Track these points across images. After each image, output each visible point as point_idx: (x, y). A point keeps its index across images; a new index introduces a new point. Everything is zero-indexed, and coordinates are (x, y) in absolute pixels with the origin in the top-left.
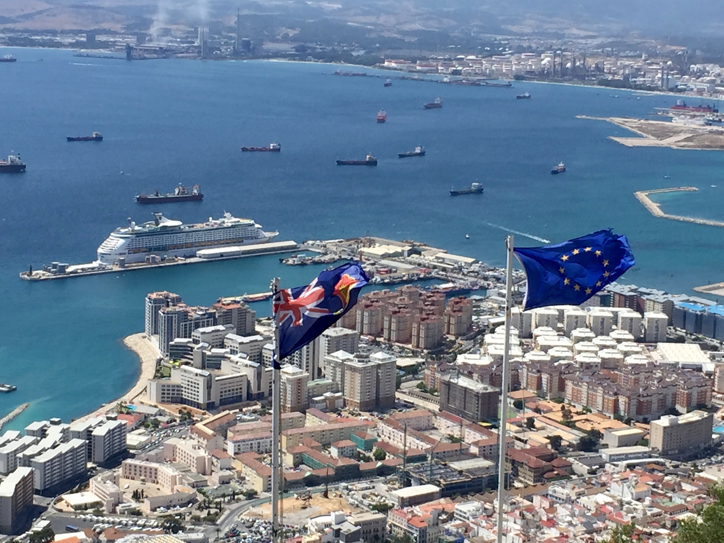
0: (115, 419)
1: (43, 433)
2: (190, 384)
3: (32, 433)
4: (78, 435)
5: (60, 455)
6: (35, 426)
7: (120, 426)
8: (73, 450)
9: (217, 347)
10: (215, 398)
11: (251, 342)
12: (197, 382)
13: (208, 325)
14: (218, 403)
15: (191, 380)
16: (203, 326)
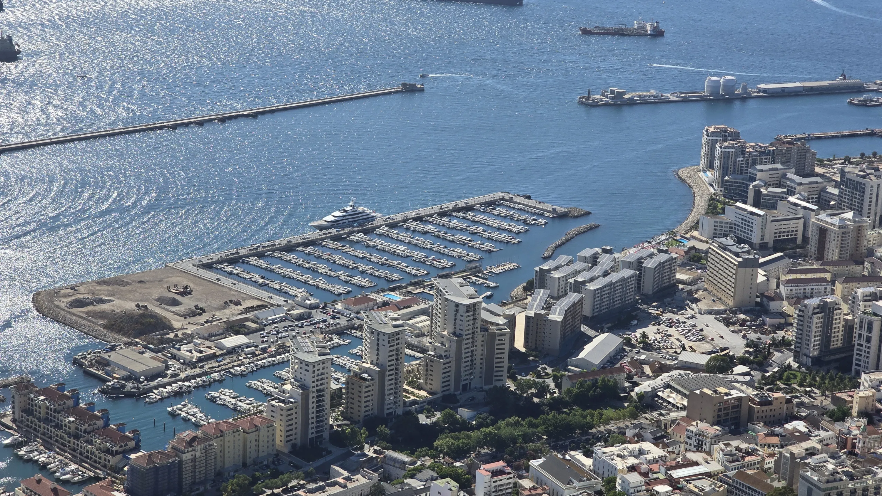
0: (666, 252)
1: (594, 260)
2: (744, 222)
3: (585, 259)
4: (628, 265)
5: (610, 284)
6: (588, 252)
7: (671, 259)
8: (623, 280)
9: (773, 185)
10: (769, 239)
11: (810, 183)
12: (751, 221)
13: (766, 163)
14: (771, 244)
15: (744, 218)
16: (761, 164)
